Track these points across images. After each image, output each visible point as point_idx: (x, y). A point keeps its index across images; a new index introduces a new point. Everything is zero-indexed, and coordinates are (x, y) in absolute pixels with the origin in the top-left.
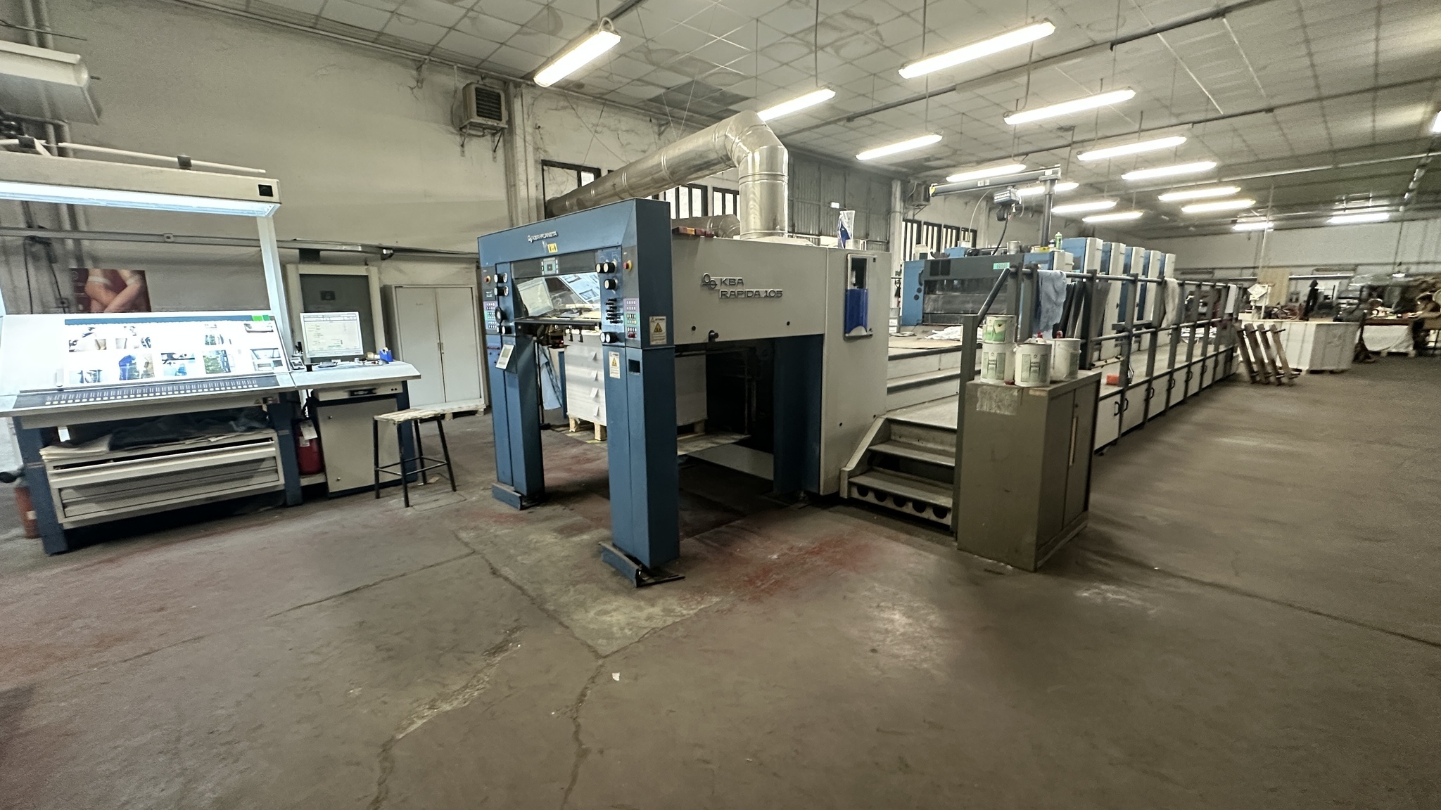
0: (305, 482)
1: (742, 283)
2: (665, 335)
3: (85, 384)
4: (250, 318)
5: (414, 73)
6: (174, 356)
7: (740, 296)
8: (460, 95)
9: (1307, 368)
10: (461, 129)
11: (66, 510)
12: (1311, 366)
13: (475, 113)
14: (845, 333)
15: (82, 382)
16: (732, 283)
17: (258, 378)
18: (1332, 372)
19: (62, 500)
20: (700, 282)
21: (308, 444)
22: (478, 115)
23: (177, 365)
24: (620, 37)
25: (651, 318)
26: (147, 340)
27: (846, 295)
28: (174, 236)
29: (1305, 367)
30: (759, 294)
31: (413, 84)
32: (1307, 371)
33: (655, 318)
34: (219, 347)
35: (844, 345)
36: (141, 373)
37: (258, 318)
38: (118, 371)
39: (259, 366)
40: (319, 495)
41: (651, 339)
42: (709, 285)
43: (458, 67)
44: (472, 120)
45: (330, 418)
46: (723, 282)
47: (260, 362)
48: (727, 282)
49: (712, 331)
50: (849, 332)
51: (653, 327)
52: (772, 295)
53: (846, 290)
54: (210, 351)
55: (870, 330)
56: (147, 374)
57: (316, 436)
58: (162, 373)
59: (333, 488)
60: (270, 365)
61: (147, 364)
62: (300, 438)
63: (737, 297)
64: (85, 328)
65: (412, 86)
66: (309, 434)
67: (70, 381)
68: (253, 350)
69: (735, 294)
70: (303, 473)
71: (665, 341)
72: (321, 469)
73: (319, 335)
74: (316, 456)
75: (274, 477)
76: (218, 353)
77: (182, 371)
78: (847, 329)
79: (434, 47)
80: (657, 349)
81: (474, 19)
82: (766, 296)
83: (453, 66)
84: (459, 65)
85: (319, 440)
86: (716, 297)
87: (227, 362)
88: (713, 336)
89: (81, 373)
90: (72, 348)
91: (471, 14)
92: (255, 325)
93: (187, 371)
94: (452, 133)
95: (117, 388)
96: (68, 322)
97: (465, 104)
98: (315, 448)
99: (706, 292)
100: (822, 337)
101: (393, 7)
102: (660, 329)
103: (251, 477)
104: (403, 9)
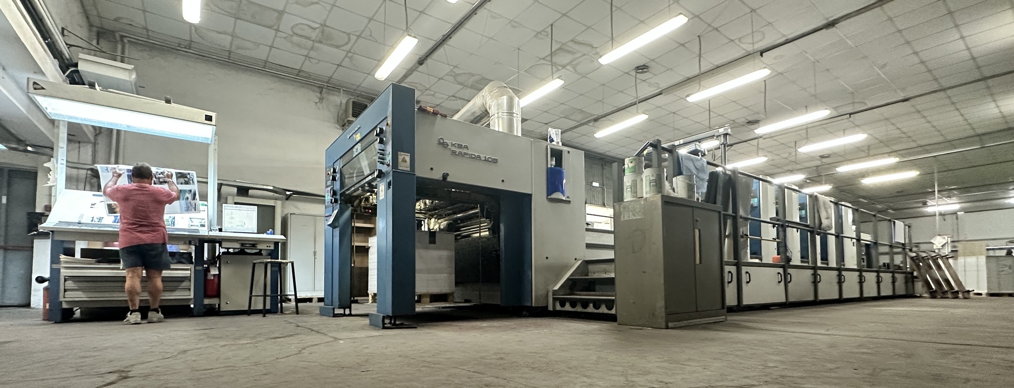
0: (207, 301)
1: (467, 148)
2: (409, 165)
3: (93, 222)
5: (318, 95)
7: (465, 156)
8: (343, 106)
9: (986, 291)
10: (343, 126)
11: (66, 293)
12: (989, 288)
13: (351, 116)
14: (548, 196)
16: (460, 146)
17: (188, 230)
19: (65, 287)
20: (437, 142)
21: (212, 278)
22: (353, 116)
24: (417, 40)
25: (399, 153)
27: (547, 171)
29: (984, 291)
30: (480, 158)
31: (317, 100)
32: (986, 294)
33: (402, 153)
35: (549, 204)
38: (112, 219)
39: (191, 226)
40: (213, 312)
41: (399, 165)
42: (443, 145)
43: (343, 90)
44: (349, 119)
45: (228, 262)
46: (453, 145)
47: (192, 224)
48: (456, 145)
49: (444, 173)
50: (550, 195)
51: (400, 158)
52: (490, 160)
53: (548, 168)
55: (568, 197)
57: (218, 273)
59: (224, 308)
60: (198, 226)
62: (209, 273)
63: (463, 156)
64: (101, 199)
65: (316, 102)
66: (214, 271)
67: (86, 220)
68: (190, 218)
69: (460, 152)
70: (206, 296)
71: (409, 169)
72: (218, 295)
73: (232, 218)
74: (216, 286)
75: (187, 293)
78: (549, 192)
79: (331, 77)
80: (403, 173)
81: (351, 58)
82: (485, 160)
83: (340, 89)
84: (344, 89)
85: (219, 275)
86: (448, 153)
87: (174, 222)
88: (445, 176)
89: (93, 218)
90: (93, 206)
91: (350, 54)
94: (338, 128)
95: (109, 225)
96: (93, 195)
97: (346, 111)
98: (216, 280)
99: (440, 149)
100: (530, 195)
101: (305, 52)
102: (406, 161)
103: (174, 291)
104: (312, 54)
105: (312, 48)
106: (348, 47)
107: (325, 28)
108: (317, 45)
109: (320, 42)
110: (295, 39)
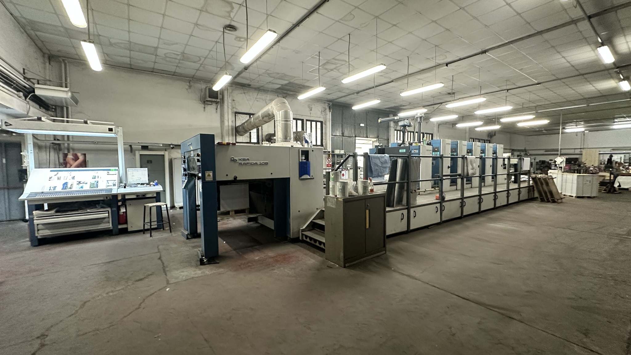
0: (120, 227)
1: (249, 160)
2: (212, 177)
3: (51, 191)
4: (110, 170)
5: (188, 84)
6: (81, 182)
7: (248, 164)
8: (204, 91)
9: (575, 195)
10: (204, 102)
11: (38, 232)
12: (577, 193)
13: (208, 98)
14: (300, 177)
15: (50, 190)
16: (244, 160)
17: (106, 190)
18: (589, 197)
19: (37, 228)
20: (230, 159)
21: (122, 214)
23: (81, 185)
25: (206, 172)
26: (74, 177)
27: (299, 163)
28: (97, 142)
29: (574, 195)
30: (257, 164)
32: (575, 197)
33: (208, 172)
34: (96, 179)
35: (300, 182)
36: (69, 187)
37: (113, 170)
38: (62, 187)
39: (108, 186)
40: (125, 232)
41: (206, 179)
42: (234, 161)
43: (203, 81)
45: (130, 204)
46: (240, 160)
48: (242, 160)
49: (235, 176)
51: (207, 175)
52: (263, 163)
54: (93, 181)
55: (312, 176)
56: (70, 188)
57: (125, 211)
58: (76, 188)
59: (129, 230)
60: (111, 186)
61: (72, 185)
62: (120, 211)
63: (246, 165)
64: (56, 173)
65: (187, 88)
66: (123, 210)
67: (46, 190)
68: (107, 181)
69: (245, 163)
70: (120, 224)
71: (212, 179)
72: (126, 222)
73: (133, 176)
74: (125, 218)
75: (108, 224)
76: (95, 181)
77: (82, 187)
78: (301, 175)
79: (194, 75)
80: (209, 182)
81: (204, 67)
82: (260, 164)
83: (200, 82)
85: (126, 212)
86: (237, 165)
87: (98, 185)
88: (235, 178)
89: (50, 187)
90: (50, 179)
91: (203, 65)
92: (111, 172)
93: (83, 187)
94: (201, 104)
95: (60, 192)
96: (51, 171)
97: (205, 94)
98: (125, 214)
99: (233, 163)
100: (289, 178)
101: (176, 65)
102: (210, 176)
103: (100, 224)
104: (179, 65)
105: (179, 63)
106: (201, 62)
107: (184, 54)
108: (181, 61)
109: (183, 60)
110: (168, 59)
